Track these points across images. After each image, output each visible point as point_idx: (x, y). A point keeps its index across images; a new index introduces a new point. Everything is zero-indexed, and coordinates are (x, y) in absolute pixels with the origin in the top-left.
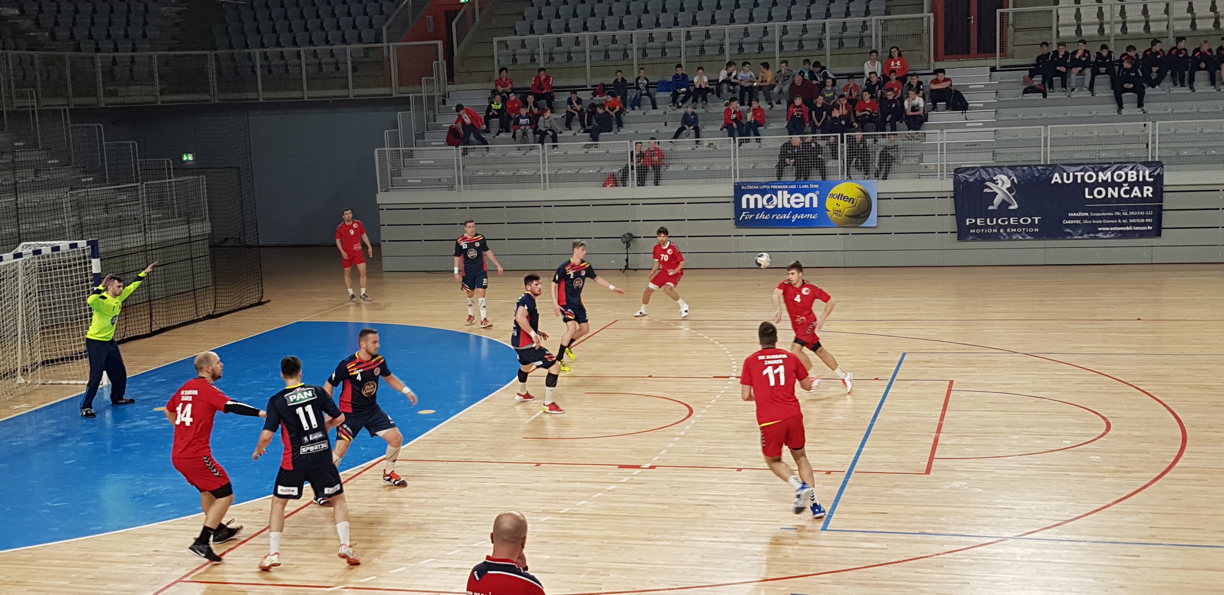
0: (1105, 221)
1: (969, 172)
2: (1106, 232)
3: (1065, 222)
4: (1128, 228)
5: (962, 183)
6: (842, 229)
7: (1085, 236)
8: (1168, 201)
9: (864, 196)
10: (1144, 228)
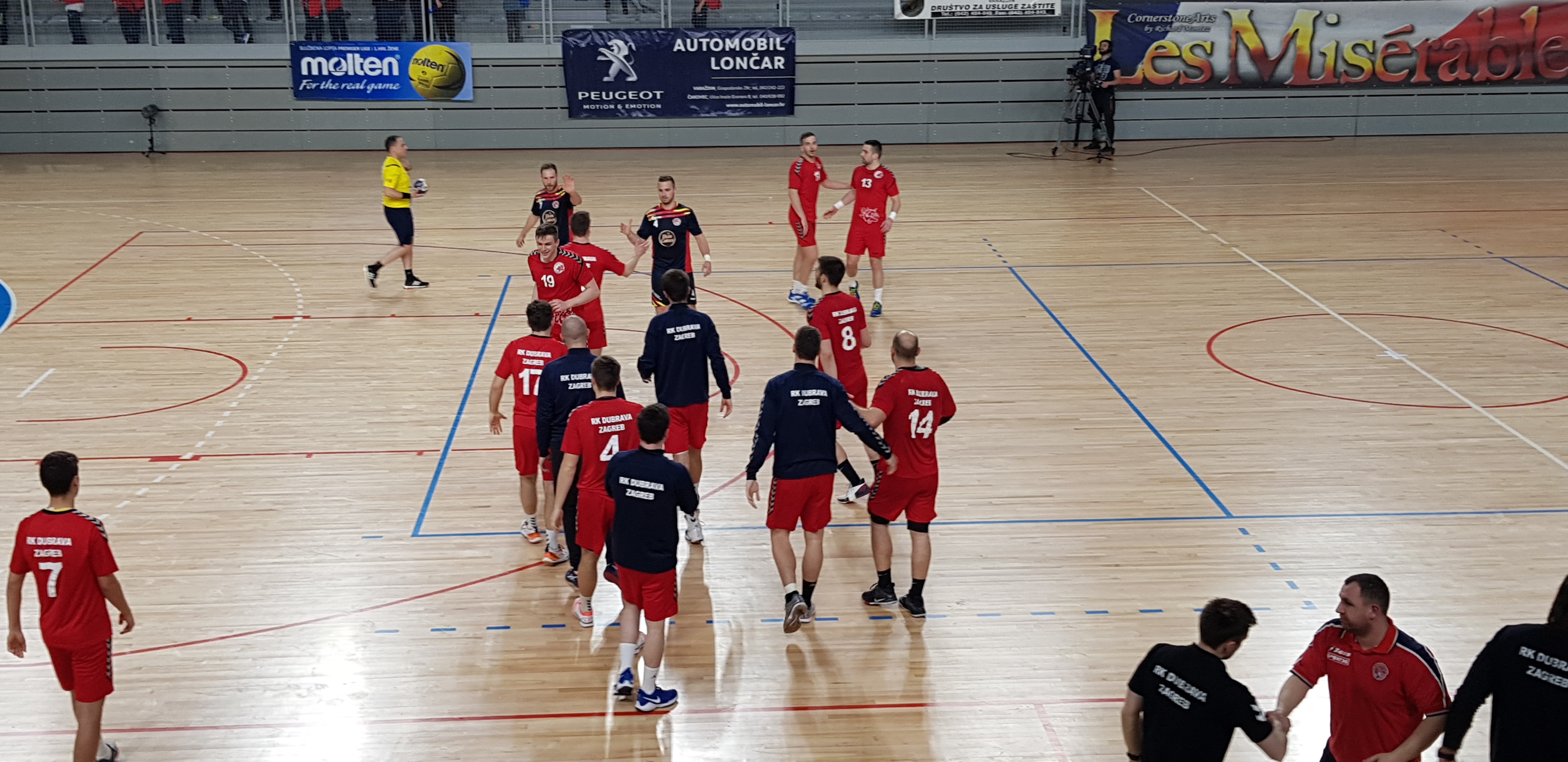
0: (733, 97)
1: (580, 35)
2: (734, 110)
3: (690, 97)
4: (758, 105)
5: (572, 49)
6: (431, 102)
7: (713, 114)
8: (802, 74)
9: (455, 62)
10: (776, 105)
